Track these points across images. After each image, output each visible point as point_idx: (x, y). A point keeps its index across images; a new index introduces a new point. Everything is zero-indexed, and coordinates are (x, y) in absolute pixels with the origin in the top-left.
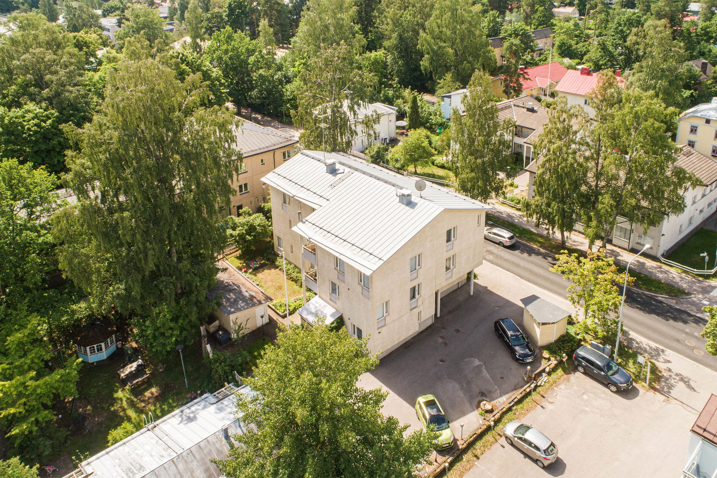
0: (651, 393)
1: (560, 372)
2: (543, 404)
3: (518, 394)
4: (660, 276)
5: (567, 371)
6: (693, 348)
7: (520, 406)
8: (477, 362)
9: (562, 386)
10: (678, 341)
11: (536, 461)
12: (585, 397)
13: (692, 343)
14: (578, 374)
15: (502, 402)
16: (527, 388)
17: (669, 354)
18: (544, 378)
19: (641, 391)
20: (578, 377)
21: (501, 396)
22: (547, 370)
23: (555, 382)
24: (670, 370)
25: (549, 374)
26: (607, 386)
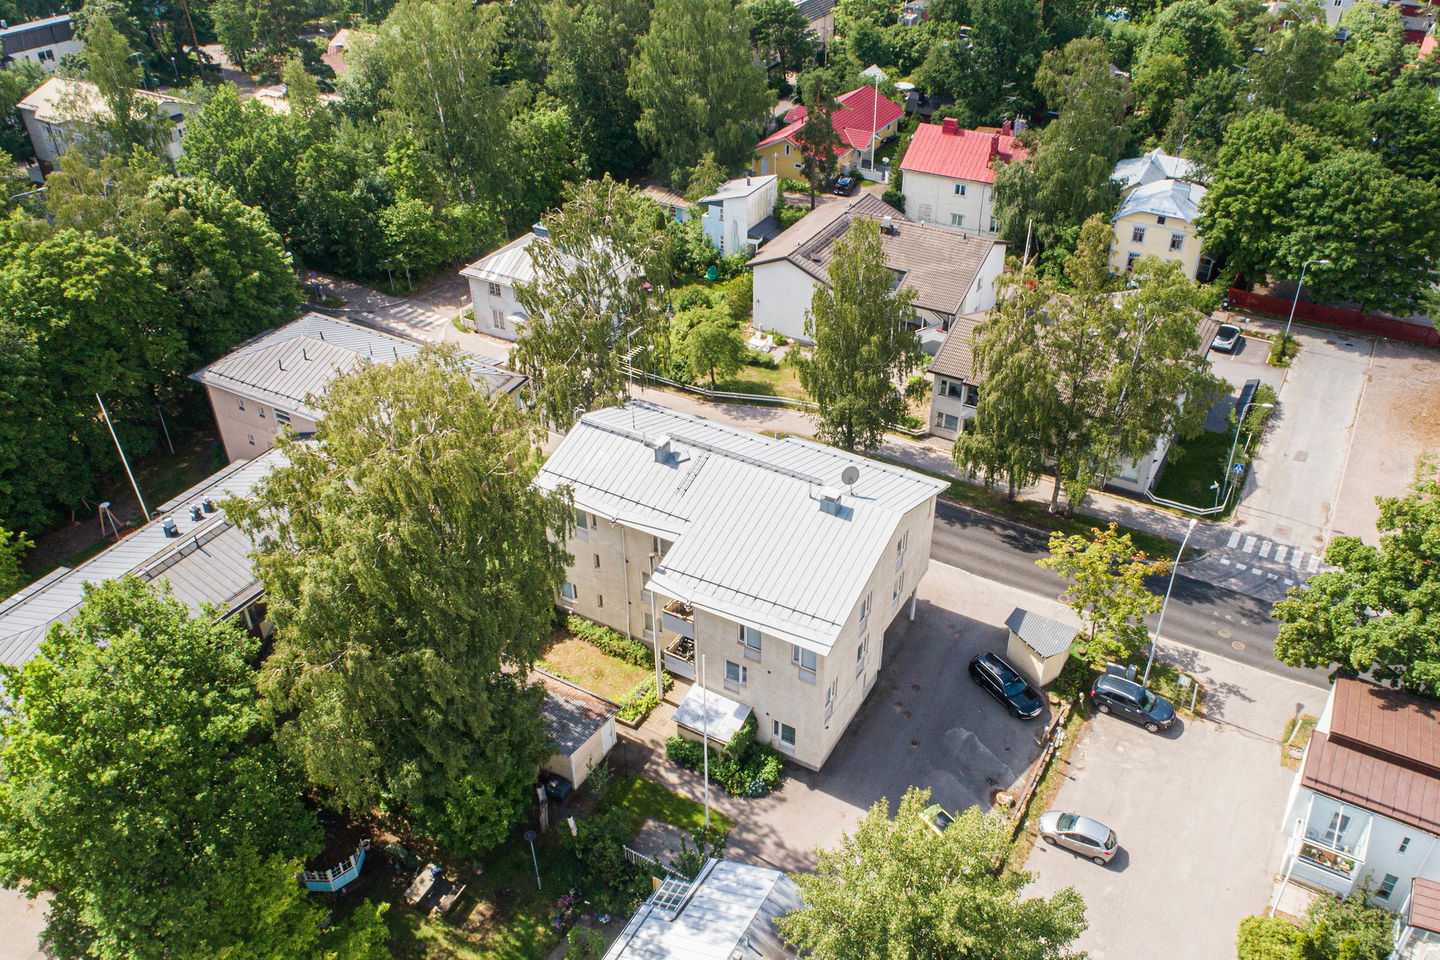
0: (1198, 722)
1: (1076, 718)
2: (1071, 774)
3: (1037, 769)
4: (1158, 527)
5: (1086, 717)
6: (1230, 641)
7: (1044, 784)
8: (965, 734)
9: (1086, 740)
10: (1208, 633)
11: (1092, 859)
12: (1120, 749)
13: (1226, 633)
14: (1100, 716)
15: (1022, 784)
16: (1045, 756)
17: (1205, 657)
18: (1061, 735)
19: (1186, 722)
20: (1102, 720)
21: (1017, 778)
22: (1062, 721)
23: (1075, 736)
24: (1212, 682)
25: (1065, 726)
26: (1143, 726)
